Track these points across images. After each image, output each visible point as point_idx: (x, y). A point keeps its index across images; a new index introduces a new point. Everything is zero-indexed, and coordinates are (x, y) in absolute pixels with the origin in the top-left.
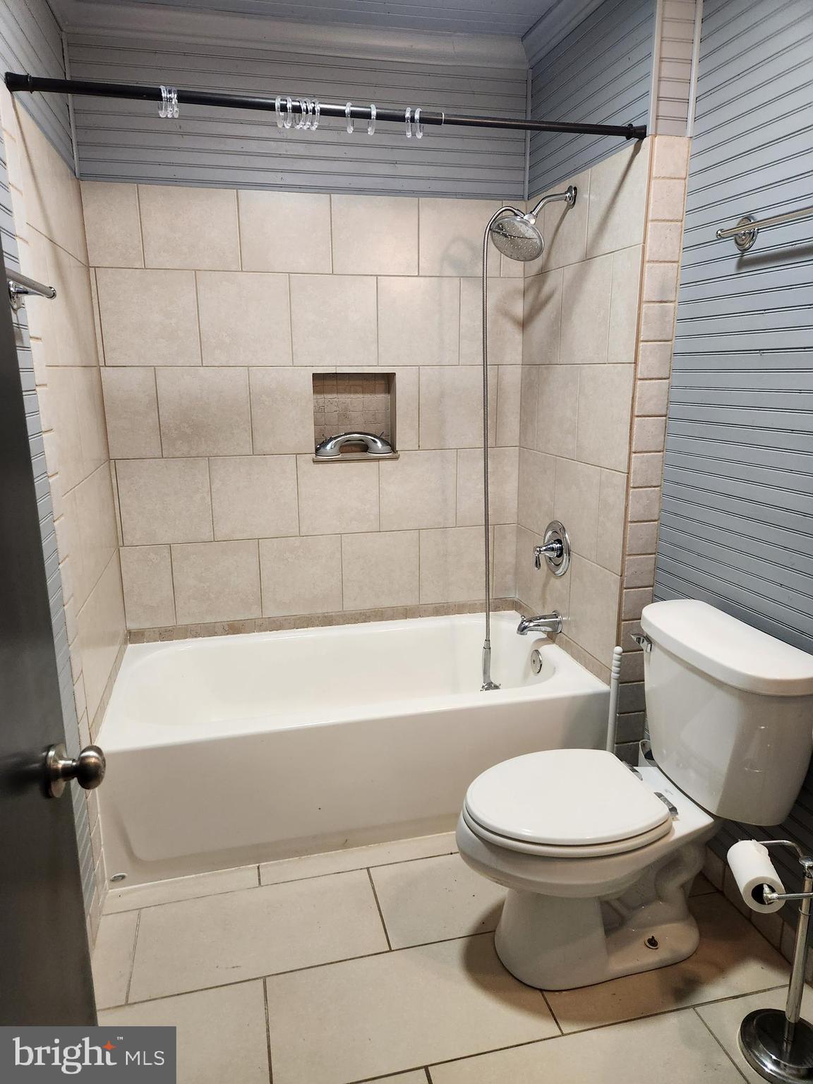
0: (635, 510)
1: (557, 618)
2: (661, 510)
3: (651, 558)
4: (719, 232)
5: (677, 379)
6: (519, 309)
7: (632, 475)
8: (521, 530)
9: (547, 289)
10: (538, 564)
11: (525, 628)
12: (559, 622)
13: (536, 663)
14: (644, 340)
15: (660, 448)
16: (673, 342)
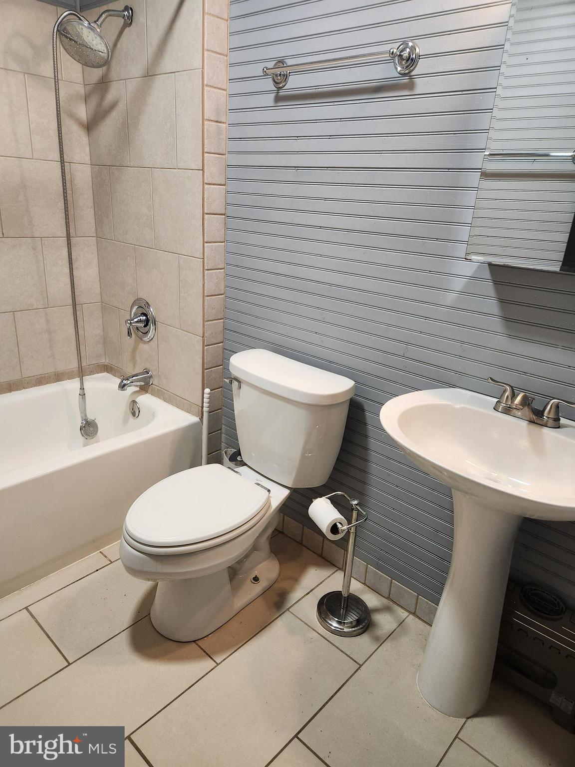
0: (210, 288)
1: (148, 374)
2: (226, 286)
3: (221, 322)
4: (265, 69)
5: (232, 185)
6: (83, 112)
7: (206, 260)
8: (105, 307)
9: (110, 97)
10: (129, 334)
11: (125, 385)
12: (151, 377)
13: (134, 410)
14: (208, 151)
15: (223, 240)
16: (226, 155)
